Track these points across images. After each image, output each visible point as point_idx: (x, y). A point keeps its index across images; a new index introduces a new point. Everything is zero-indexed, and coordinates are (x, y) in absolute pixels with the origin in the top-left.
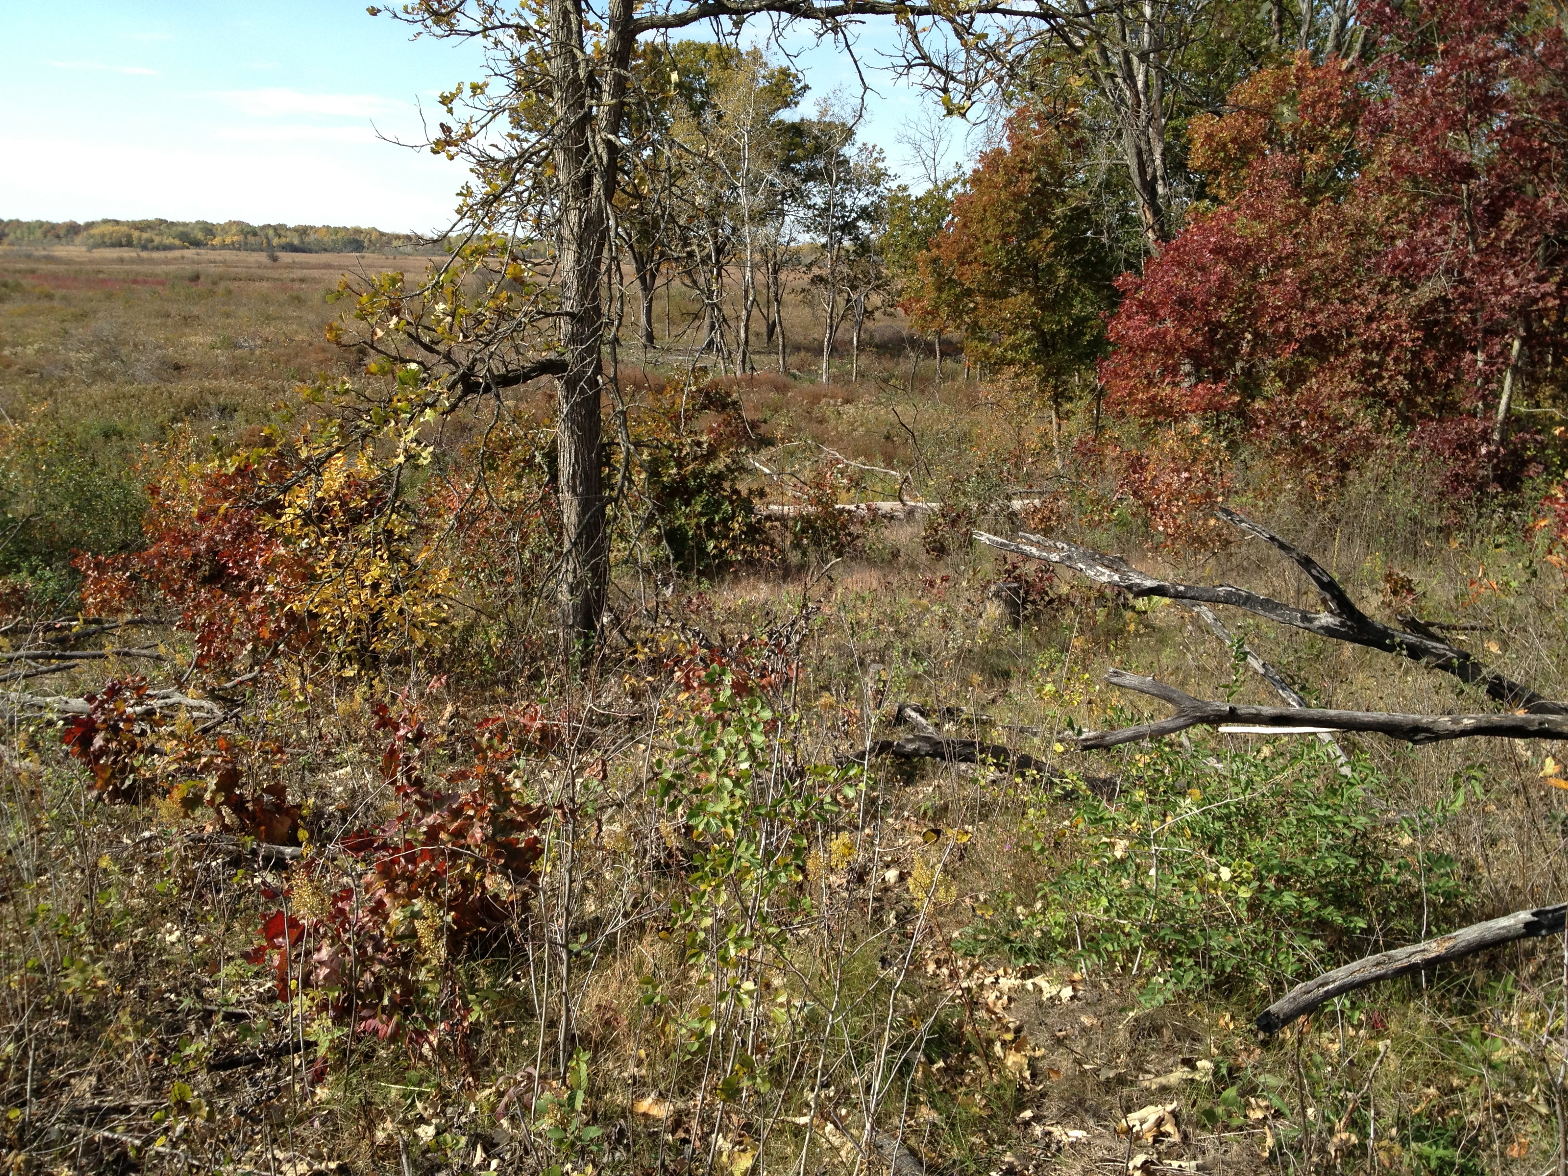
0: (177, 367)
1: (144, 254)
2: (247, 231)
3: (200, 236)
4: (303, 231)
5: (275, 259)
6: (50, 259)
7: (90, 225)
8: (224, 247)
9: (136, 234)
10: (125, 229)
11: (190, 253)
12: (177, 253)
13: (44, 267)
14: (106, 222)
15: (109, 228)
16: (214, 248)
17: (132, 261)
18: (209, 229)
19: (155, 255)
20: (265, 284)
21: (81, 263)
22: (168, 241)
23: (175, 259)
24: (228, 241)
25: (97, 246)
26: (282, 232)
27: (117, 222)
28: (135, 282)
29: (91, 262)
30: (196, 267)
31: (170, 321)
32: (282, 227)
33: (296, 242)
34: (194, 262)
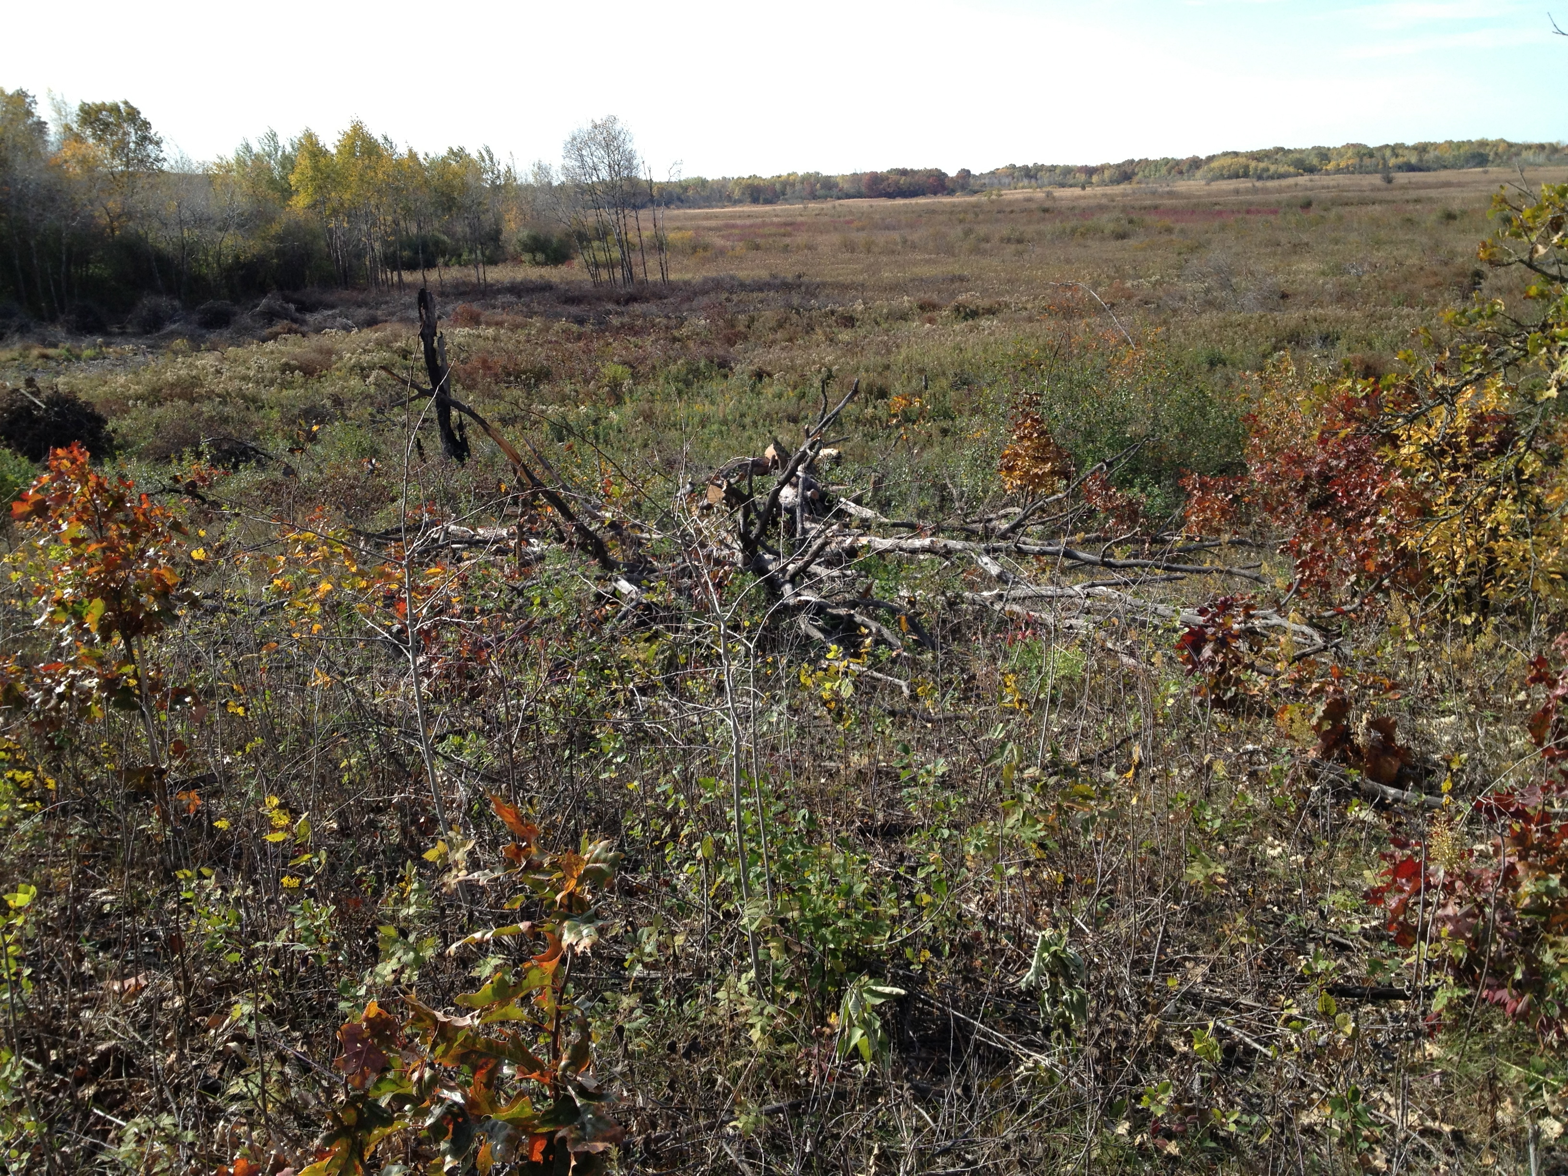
0: (1284, 296)
1: (1259, 184)
2: (1363, 153)
3: (1315, 161)
4: (1422, 149)
5: (1389, 181)
6: (1171, 194)
7: (1211, 159)
8: (1338, 171)
9: (1253, 164)
10: (1242, 160)
11: (1303, 180)
12: (1291, 181)
13: (1168, 202)
14: (1225, 154)
15: (1228, 161)
16: (1327, 173)
17: (1247, 191)
18: (1323, 154)
19: (1270, 184)
20: (1377, 207)
21: (1200, 197)
22: (1282, 169)
23: (1289, 187)
24: (1343, 164)
25: (1215, 179)
26: (1400, 152)
27: (1236, 154)
28: (1248, 212)
29: (1209, 195)
30: (1309, 193)
31: (1279, 250)
32: (1402, 146)
33: (1414, 160)
34: (1306, 189)
